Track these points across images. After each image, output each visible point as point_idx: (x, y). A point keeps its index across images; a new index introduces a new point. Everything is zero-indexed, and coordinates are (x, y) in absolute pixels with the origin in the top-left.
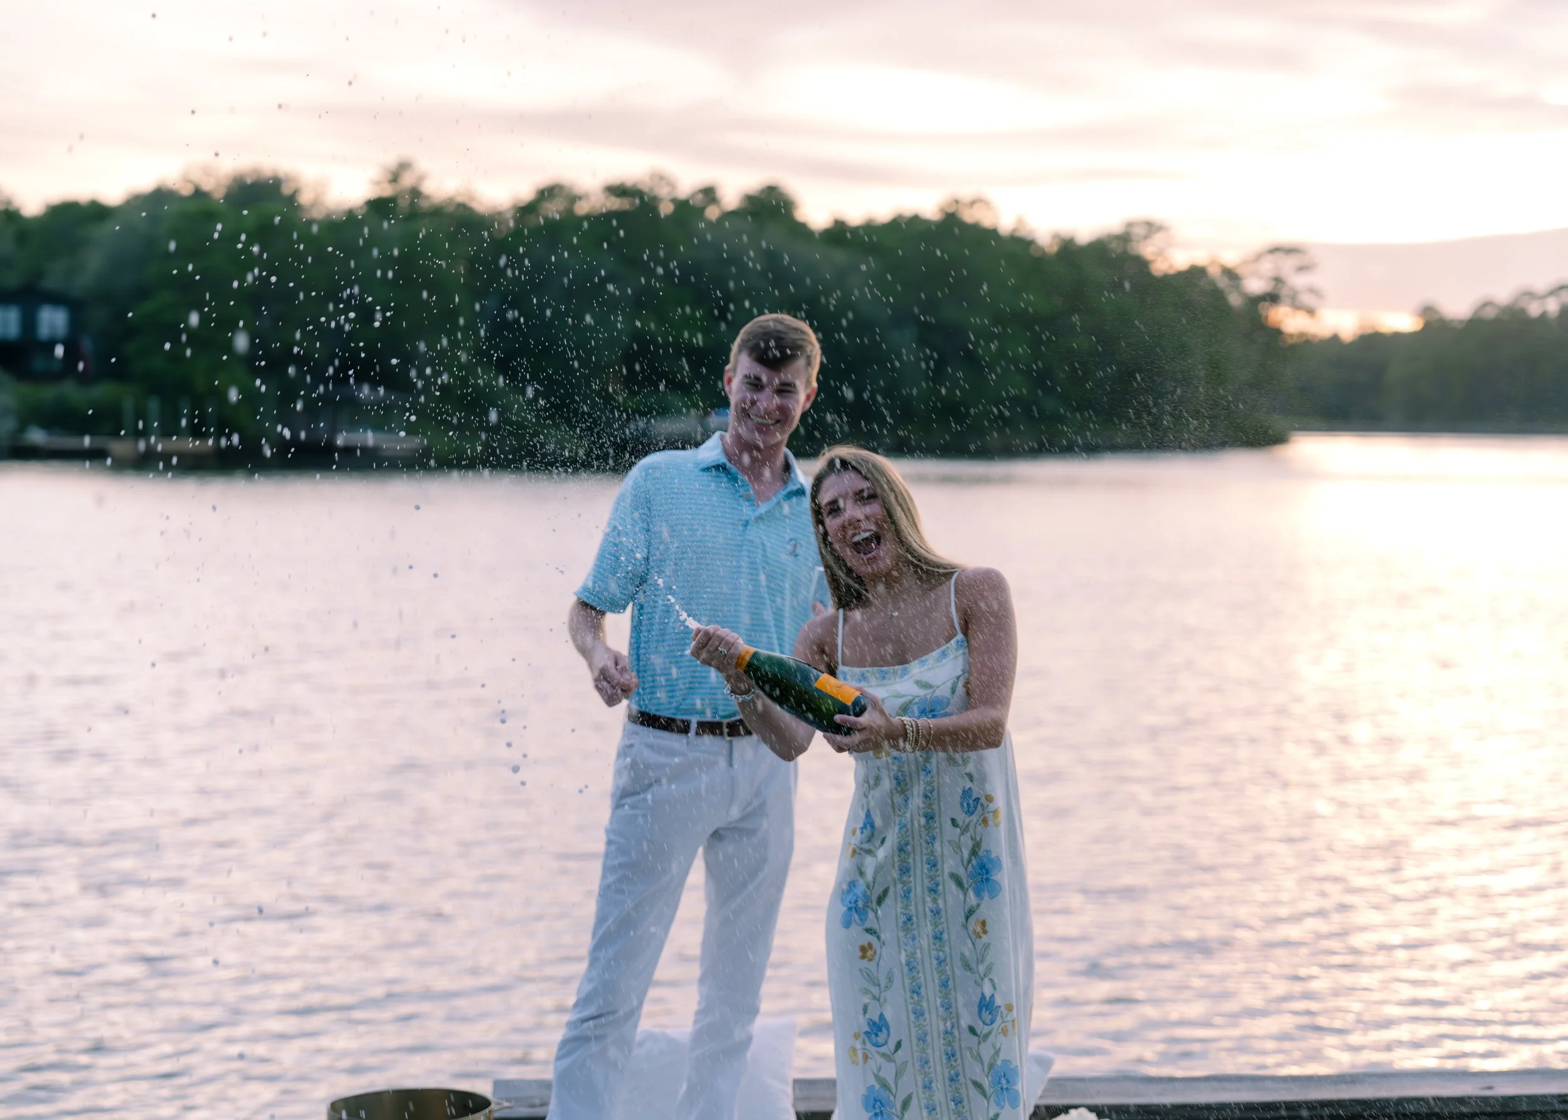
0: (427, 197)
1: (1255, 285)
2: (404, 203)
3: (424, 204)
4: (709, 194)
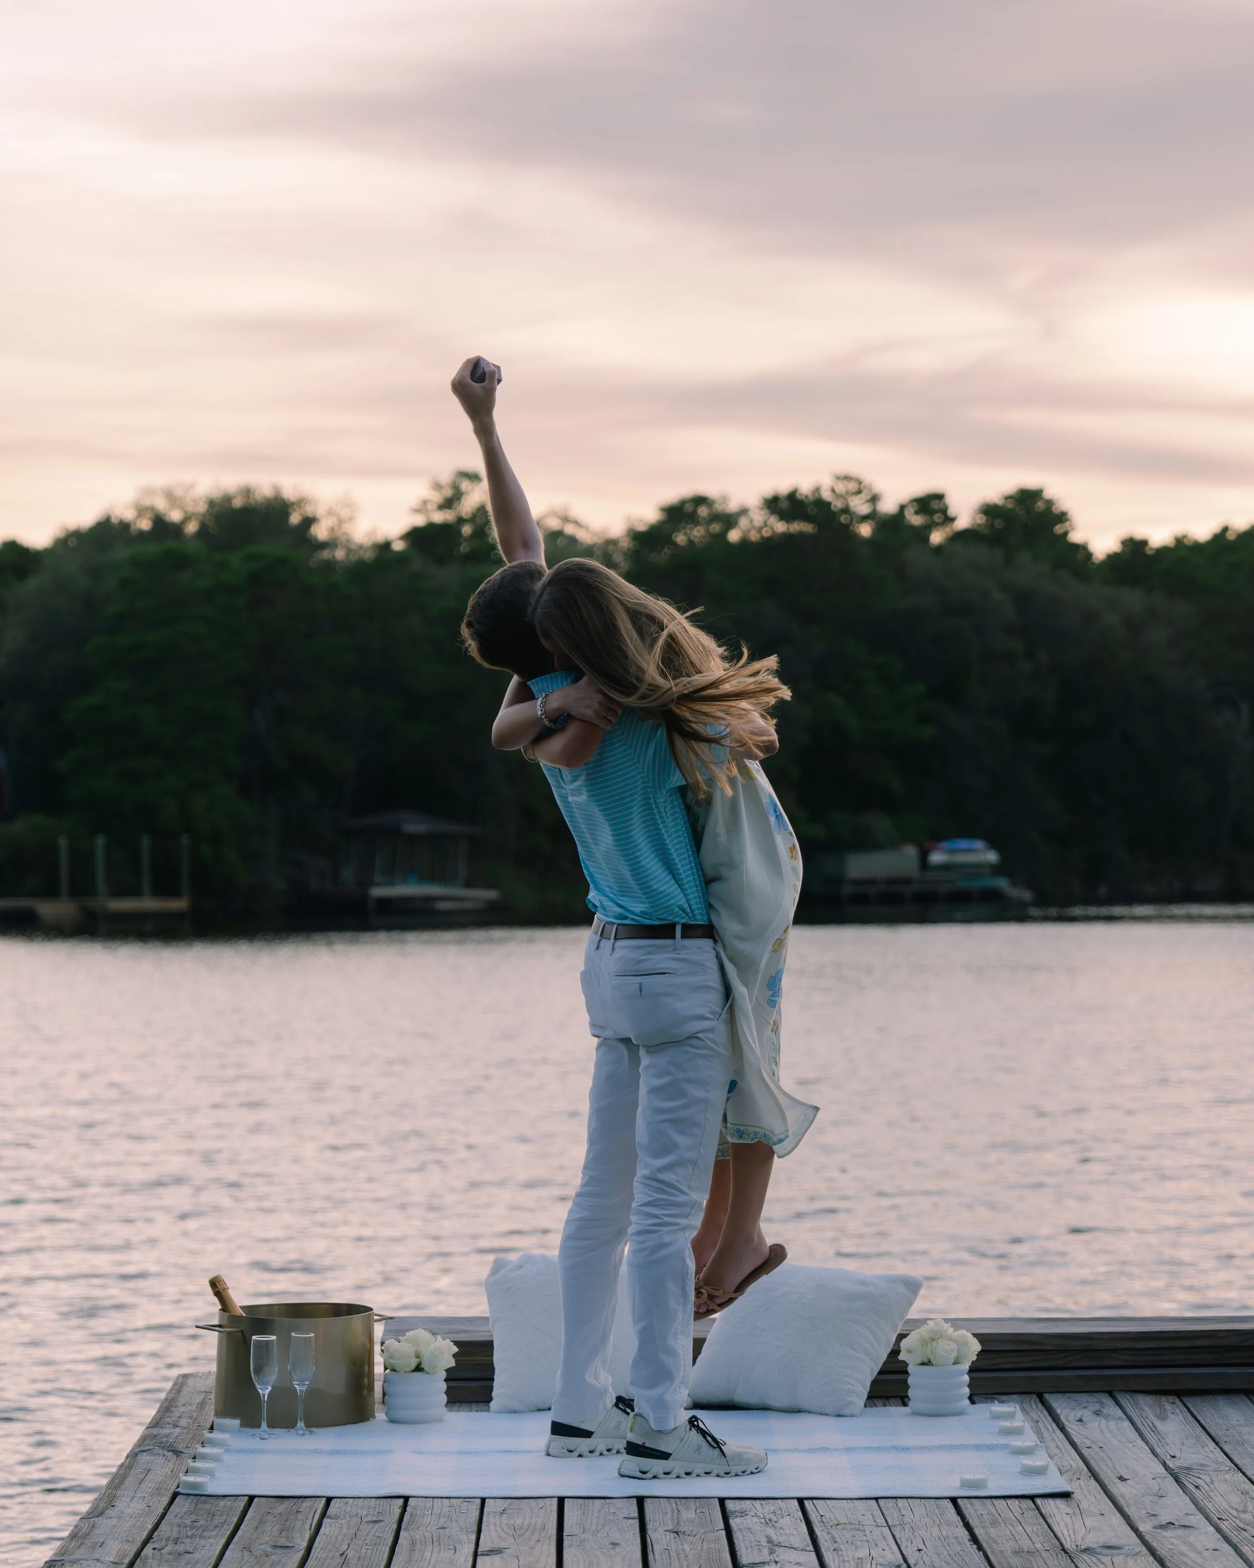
4: (931, 505)
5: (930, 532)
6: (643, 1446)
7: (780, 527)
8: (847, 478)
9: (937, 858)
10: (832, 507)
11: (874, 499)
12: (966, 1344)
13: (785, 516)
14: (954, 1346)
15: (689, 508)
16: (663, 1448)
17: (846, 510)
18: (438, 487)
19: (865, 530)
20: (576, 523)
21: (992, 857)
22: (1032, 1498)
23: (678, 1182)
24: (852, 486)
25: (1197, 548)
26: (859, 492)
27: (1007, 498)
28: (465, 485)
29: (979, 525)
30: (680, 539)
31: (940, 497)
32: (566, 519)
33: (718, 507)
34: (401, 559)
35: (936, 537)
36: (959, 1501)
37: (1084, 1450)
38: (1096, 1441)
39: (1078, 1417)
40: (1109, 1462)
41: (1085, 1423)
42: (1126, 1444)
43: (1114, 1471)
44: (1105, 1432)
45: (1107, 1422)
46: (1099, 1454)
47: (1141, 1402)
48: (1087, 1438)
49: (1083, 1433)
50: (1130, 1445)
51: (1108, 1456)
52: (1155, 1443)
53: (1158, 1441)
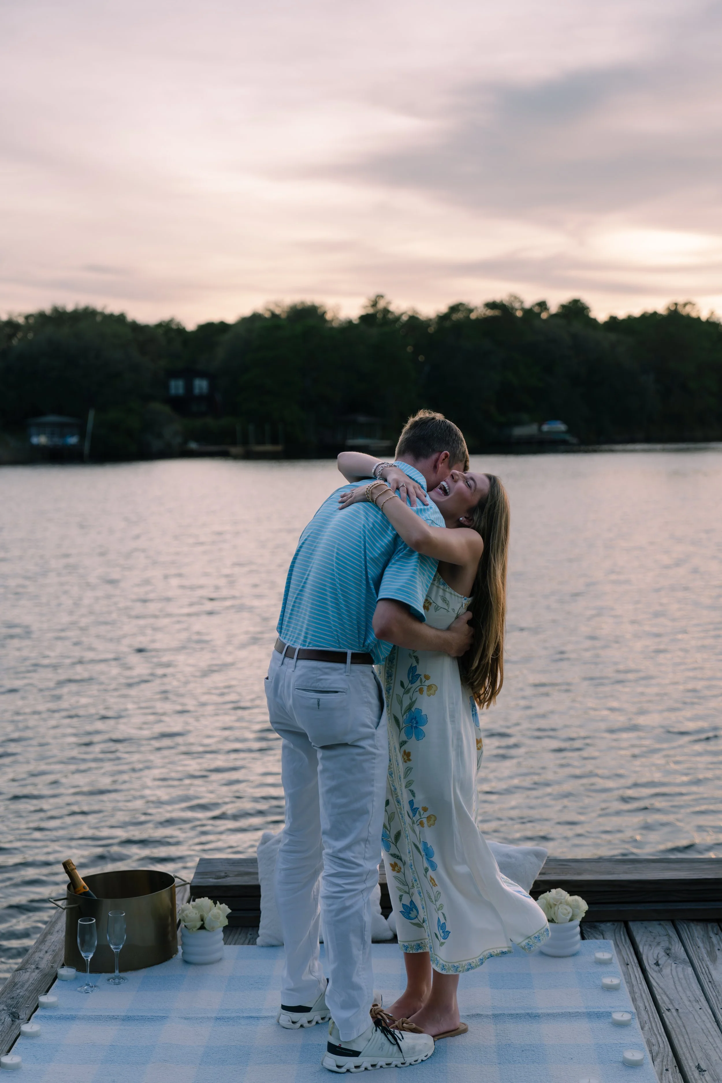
0: (392, 313)
2: (379, 316)
3: (390, 316)
4: (542, 305)
5: (542, 314)
6: (339, 1047)
9: (545, 428)
10: (508, 306)
12: (578, 907)
14: (570, 910)
16: (355, 1048)
17: (513, 307)
18: (370, 300)
19: (519, 314)
21: (564, 427)
23: (354, 857)
28: (379, 299)
29: (559, 312)
30: (454, 318)
31: (545, 302)
33: (468, 307)
34: (358, 326)
35: (545, 316)
37: (666, 1015)
38: (672, 998)
39: (656, 957)
40: (686, 1036)
41: (661, 968)
42: (694, 1004)
43: (692, 1052)
44: (677, 982)
45: (676, 967)
46: (677, 1023)
47: (696, 935)
48: (666, 994)
49: (661, 984)
50: (698, 1007)
51: (684, 1026)
52: (714, 1002)
53: (716, 998)
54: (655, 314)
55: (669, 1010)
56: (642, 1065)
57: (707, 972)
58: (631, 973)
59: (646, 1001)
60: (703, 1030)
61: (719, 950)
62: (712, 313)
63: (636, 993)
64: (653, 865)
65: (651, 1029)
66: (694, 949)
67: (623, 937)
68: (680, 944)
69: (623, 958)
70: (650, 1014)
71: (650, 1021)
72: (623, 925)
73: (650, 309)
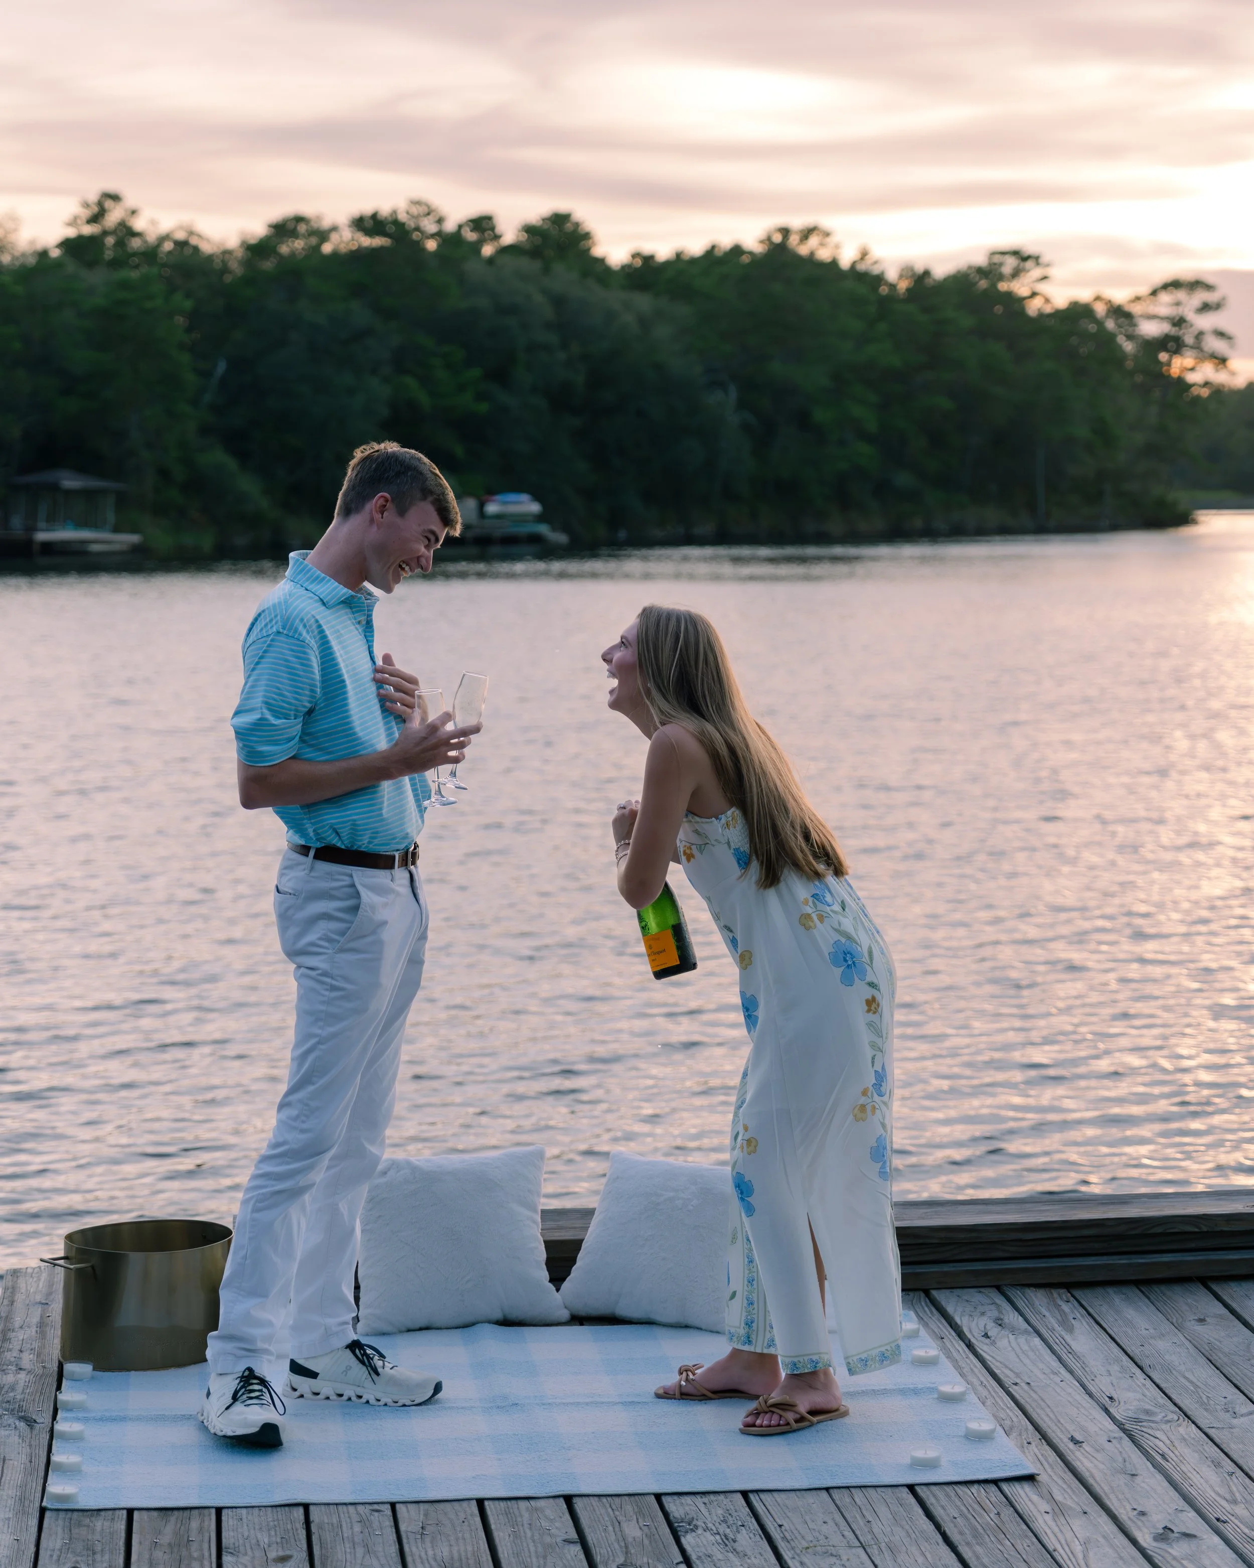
0: (140, 235)
1: (1150, 329)
3: (135, 242)
4: (484, 225)
5: (482, 246)
7: (366, 241)
8: (417, 203)
9: (492, 508)
10: (406, 226)
11: (440, 221)
13: (369, 233)
15: (291, 226)
17: (417, 229)
18: (86, 205)
19: (431, 245)
20: (199, 236)
21: (535, 508)
22: (995, 1482)
24: (422, 210)
25: (694, 261)
26: (428, 214)
27: (544, 220)
28: (108, 204)
29: (522, 242)
30: (284, 249)
31: (489, 218)
32: (191, 233)
33: (315, 225)
34: (57, 264)
35: (488, 250)
36: (917, 1488)
37: (1013, 1390)
38: (1017, 1371)
39: (983, 1329)
40: (1048, 1410)
41: (994, 1341)
42: (1052, 1376)
43: (1060, 1425)
44: (1021, 1355)
45: (1016, 1339)
46: (1031, 1397)
47: (1037, 1303)
48: (1007, 1367)
49: (998, 1358)
50: (1058, 1379)
51: (1042, 1399)
52: (1081, 1373)
53: (1083, 1370)
54: (737, 250)
55: (1016, 1384)
56: (993, 1439)
57: (1064, 1342)
58: (950, 1347)
59: (980, 1376)
60: (1070, 1402)
61: (1074, 1319)
62: (864, 254)
63: (963, 1368)
64: (961, 1208)
65: (995, 1404)
66: (1039, 1318)
67: (926, 1309)
68: (1016, 1314)
69: (934, 1332)
70: (991, 1390)
71: (991, 1395)
72: (922, 1295)
73: (726, 242)
